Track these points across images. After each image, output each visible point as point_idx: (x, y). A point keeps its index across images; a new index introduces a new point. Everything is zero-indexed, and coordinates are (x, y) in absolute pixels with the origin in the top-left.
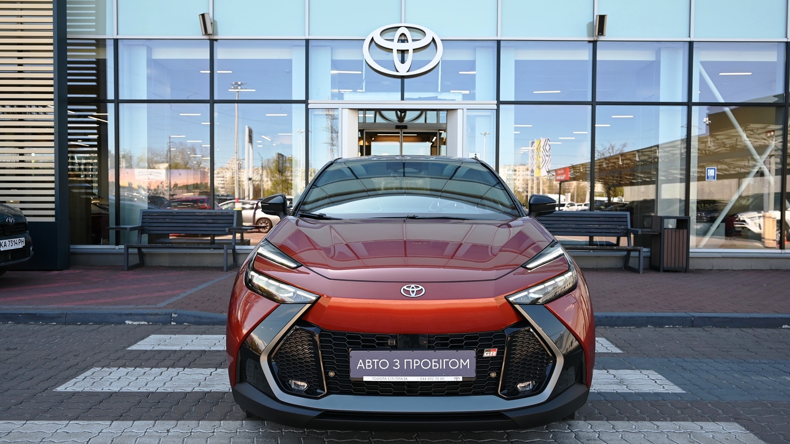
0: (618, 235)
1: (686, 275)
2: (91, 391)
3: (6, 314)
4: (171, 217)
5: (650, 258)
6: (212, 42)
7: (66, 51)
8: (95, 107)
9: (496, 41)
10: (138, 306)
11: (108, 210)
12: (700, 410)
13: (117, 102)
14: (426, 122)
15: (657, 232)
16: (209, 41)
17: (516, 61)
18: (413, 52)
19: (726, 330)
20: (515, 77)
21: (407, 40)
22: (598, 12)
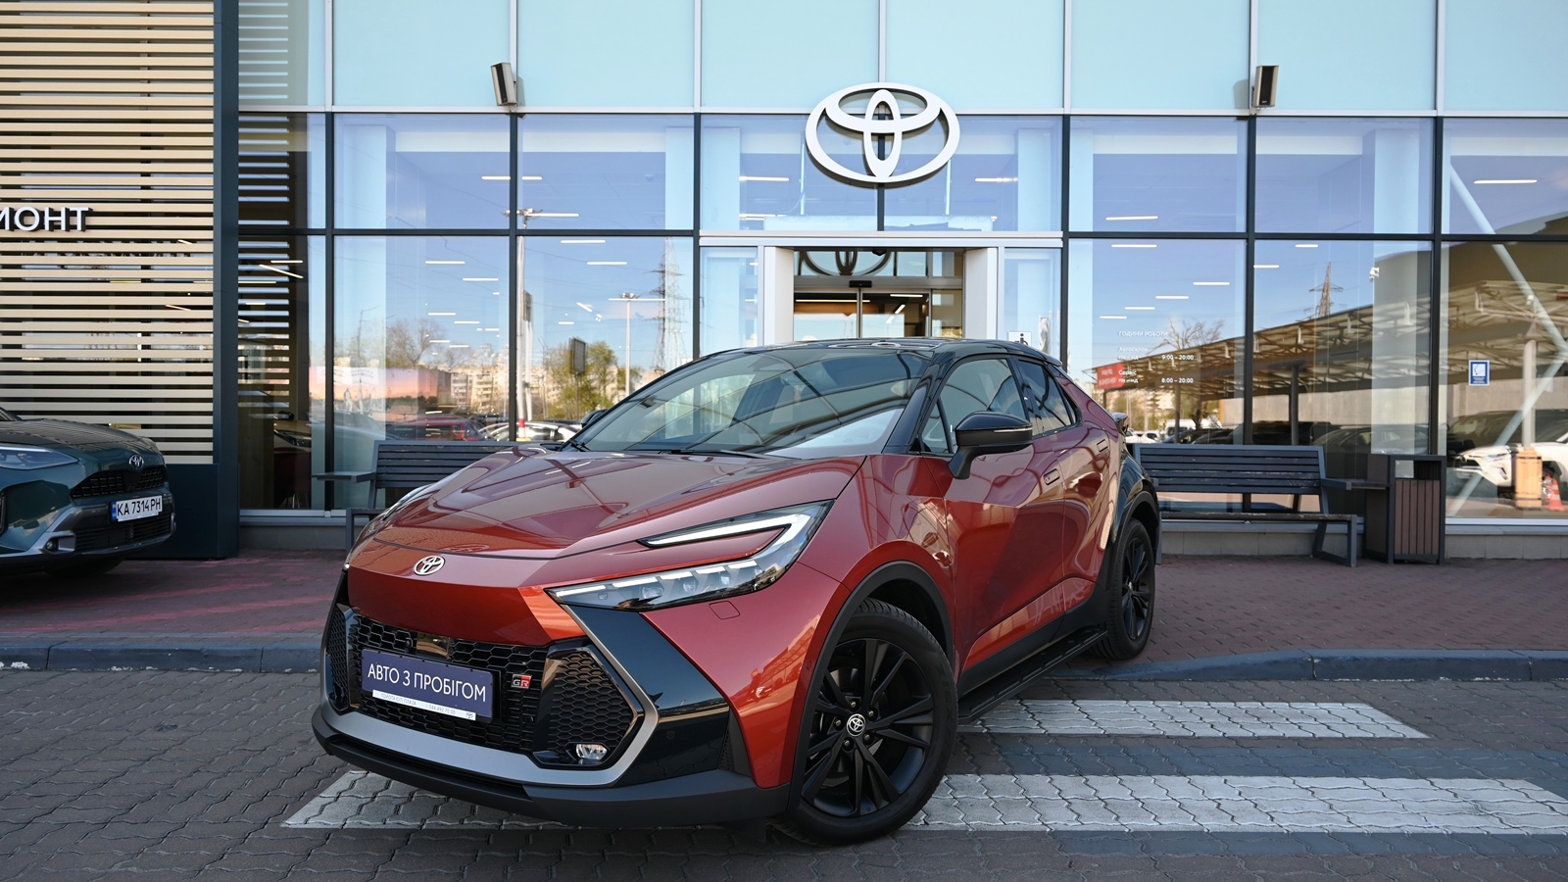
0: (1296, 491)
1: (1440, 569)
3: (140, 650)
4: (435, 456)
5: (1367, 535)
6: (515, 117)
7: (237, 136)
8: (285, 245)
9: (1061, 117)
11: (309, 444)
13: (331, 233)
14: (895, 274)
15: (1382, 486)
16: (508, 118)
17: (1096, 156)
18: (903, 138)
21: (891, 115)
22: (1259, 60)
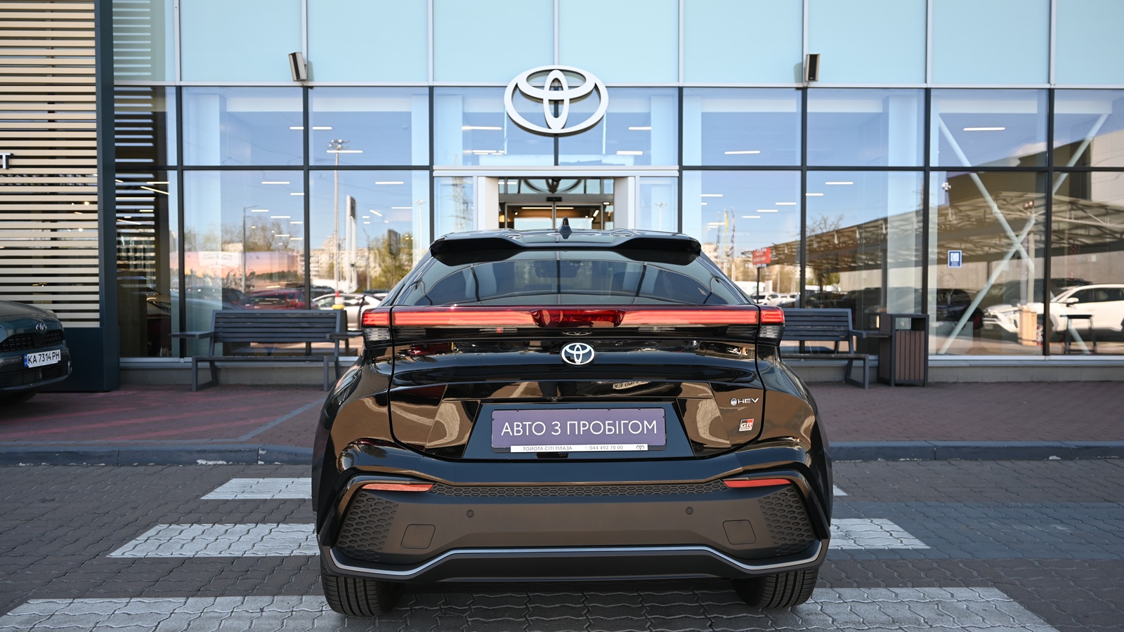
0: (836, 338)
1: (924, 390)
2: (156, 556)
3: (38, 452)
4: (254, 320)
5: (878, 368)
6: (306, 89)
7: (113, 101)
9: (677, 89)
10: (214, 440)
11: (169, 310)
12: (949, 571)
13: (181, 168)
14: (585, 192)
15: (886, 335)
16: (302, 89)
17: (704, 114)
18: (570, 103)
19: (978, 463)
20: (702, 134)
21: (562, 87)
22: (809, 51)
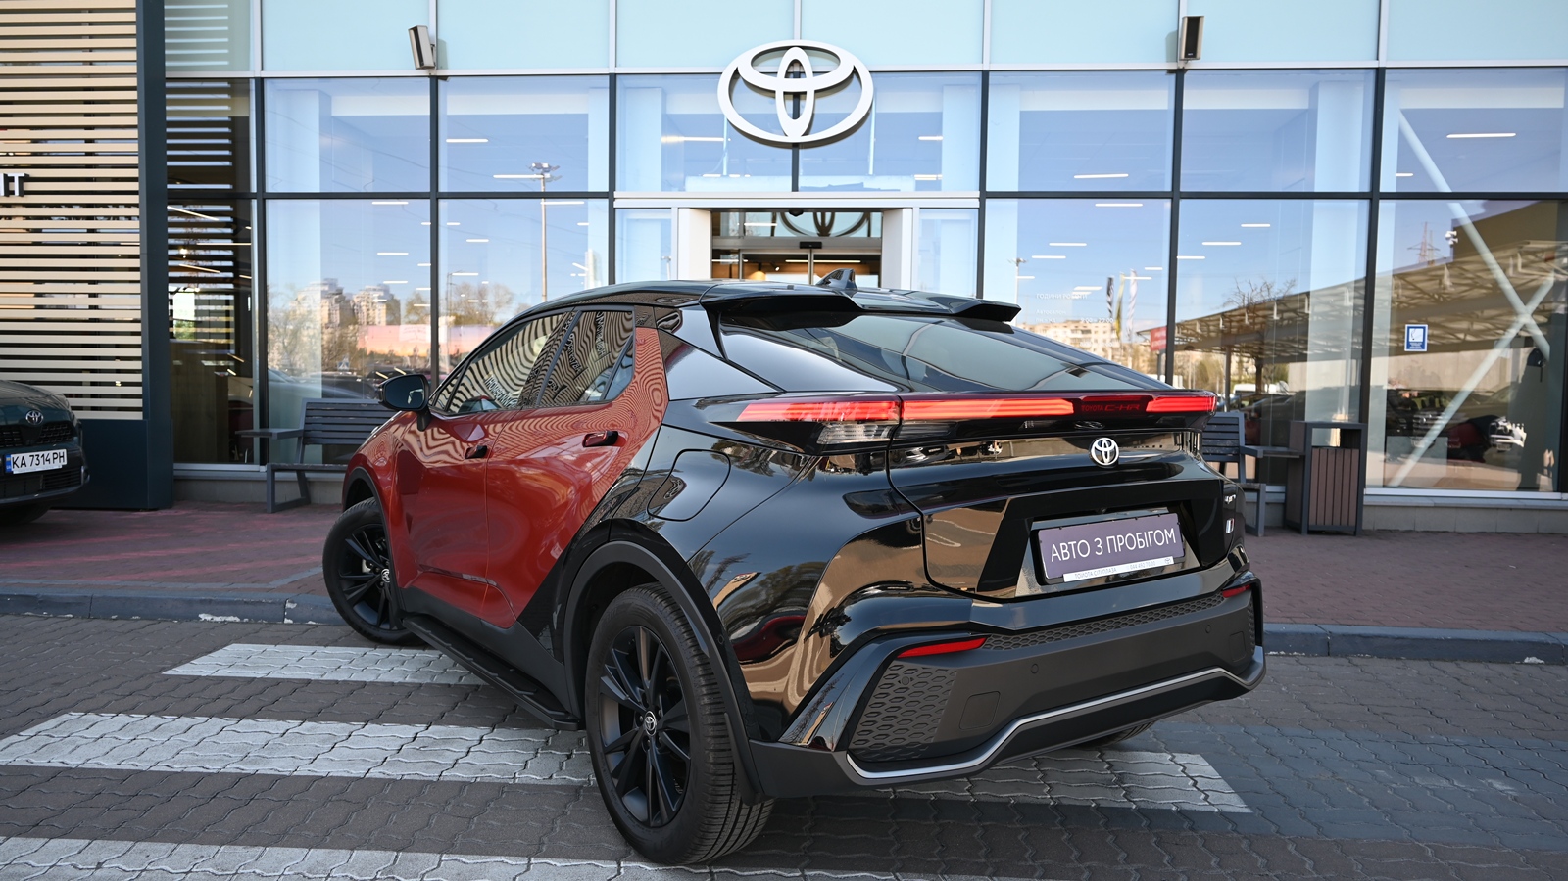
0: (1222, 458)
1: (1358, 541)
4: (359, 414)
5: (1284, 505)
6: (435, 81)
7: (164, 102)
8: (228, 208)
9: (981, 73)
10: (234, 586)
13: (264, 197)
14: (869, 234)
15: (1295, 454)
16: (428, 80)
17: (1023, 114)
18: (815, 98)
19: (1400, 663)
20: (1020, 146)
21: (803, 73)
22: (1187, 12)
